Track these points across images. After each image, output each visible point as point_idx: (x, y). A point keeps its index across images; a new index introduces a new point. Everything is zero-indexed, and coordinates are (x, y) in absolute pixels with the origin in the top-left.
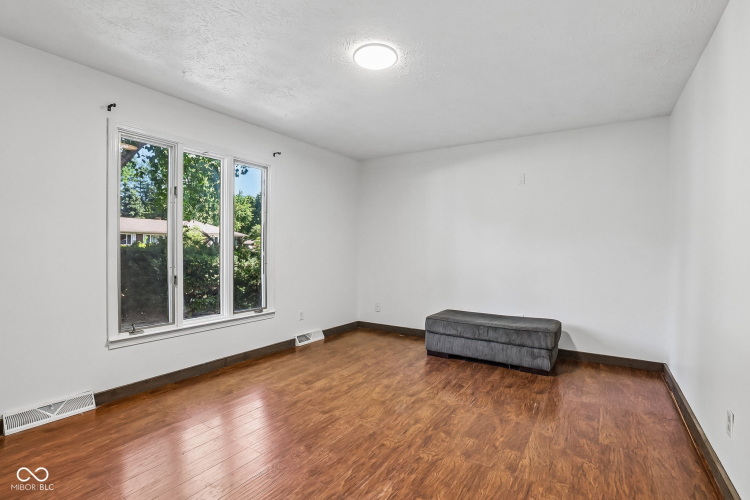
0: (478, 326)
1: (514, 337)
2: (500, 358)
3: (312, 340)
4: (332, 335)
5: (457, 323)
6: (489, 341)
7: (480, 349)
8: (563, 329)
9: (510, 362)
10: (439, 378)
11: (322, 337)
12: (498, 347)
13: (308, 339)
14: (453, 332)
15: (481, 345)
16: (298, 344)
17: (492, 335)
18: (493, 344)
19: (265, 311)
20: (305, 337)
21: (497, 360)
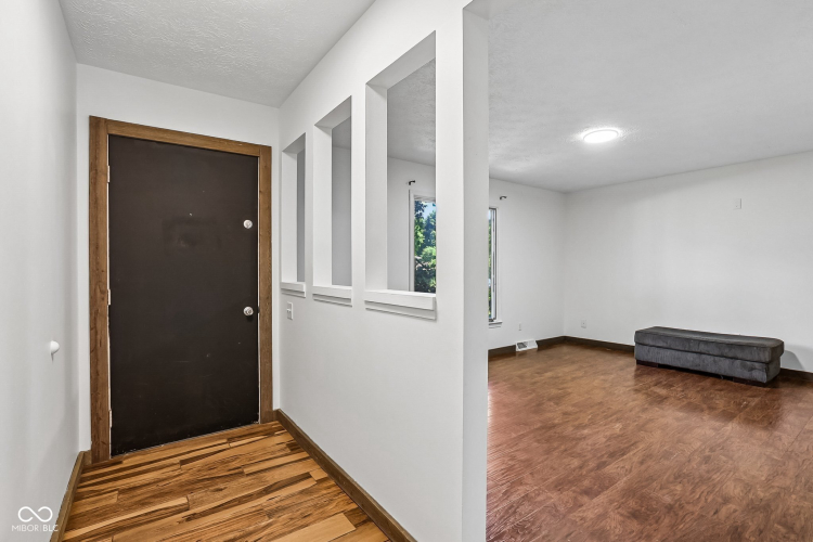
0: (688, 340)
1: (727, 351)
2: (711, 369)
3: (528, 348)
4: (544, 345)
5: (667, 337)
6: (701, 353)
7: (689, 360)
8: (786, 349)
9: (722, 372)
10: (649, 380)
11: (536, 346)
12: (709, 359)
13: (525, 346)
14: (665, 345)
15: (690, 357)
16: (518, 349)
17: (702, 348)
18: (704, 356)
19: (495, 321)
20: (522, 345)
21: (709, 370)
